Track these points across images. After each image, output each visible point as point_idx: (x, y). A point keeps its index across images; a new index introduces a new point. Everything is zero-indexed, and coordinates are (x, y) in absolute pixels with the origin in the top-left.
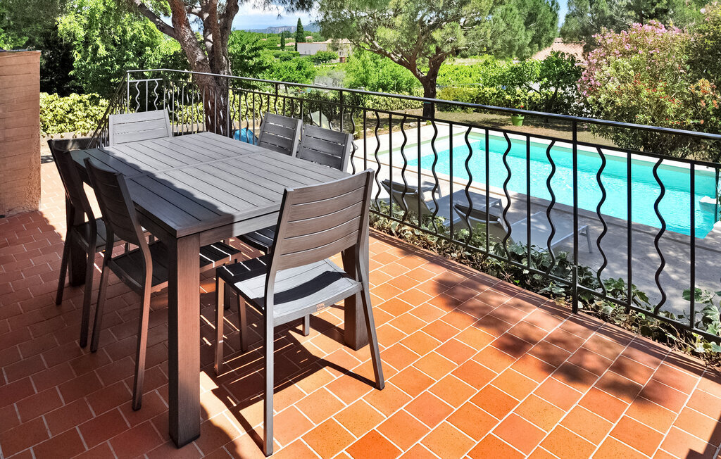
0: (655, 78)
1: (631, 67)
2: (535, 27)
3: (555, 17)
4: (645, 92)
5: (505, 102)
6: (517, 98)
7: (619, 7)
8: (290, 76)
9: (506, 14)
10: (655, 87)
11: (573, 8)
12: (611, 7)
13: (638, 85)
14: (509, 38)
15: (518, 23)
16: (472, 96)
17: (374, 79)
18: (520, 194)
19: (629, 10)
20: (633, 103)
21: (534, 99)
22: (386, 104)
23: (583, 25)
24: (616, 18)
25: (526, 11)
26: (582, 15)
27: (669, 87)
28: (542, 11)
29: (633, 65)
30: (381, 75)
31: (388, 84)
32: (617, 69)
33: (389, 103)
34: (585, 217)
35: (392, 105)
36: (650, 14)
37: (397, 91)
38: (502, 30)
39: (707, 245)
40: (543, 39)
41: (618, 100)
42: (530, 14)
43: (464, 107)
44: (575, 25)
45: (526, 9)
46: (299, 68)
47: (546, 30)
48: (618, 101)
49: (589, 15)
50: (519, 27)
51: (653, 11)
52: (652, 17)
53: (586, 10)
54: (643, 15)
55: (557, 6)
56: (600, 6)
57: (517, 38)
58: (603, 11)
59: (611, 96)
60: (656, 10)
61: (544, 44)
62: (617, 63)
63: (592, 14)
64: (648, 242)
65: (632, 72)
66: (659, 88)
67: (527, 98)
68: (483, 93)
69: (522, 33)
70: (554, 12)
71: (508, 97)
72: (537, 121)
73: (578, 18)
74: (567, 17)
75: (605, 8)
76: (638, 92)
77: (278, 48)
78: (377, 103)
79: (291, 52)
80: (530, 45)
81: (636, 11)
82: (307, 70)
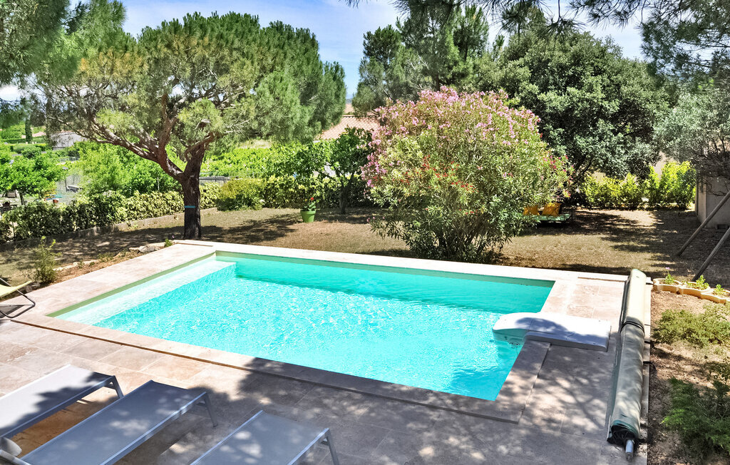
0: (448, 158)
1: (419, 147)
2: (316, 100)
3: (340, 86)
4: (435, 178)
5: (298, 192)
6: (311, 186)
7: (416, 72)
8: (25, 179)
9: (275, 86)
10: (447, 171)
11: (366, 74)
12: (407, 74)
13: (427, 170)
14: (280, 116)
15: (292, 95)
16: (259, 189)
17: (125, 178)
18: (257, 359)
19: (426, 75)
20: (423, 192)
21: (330, 186)
22: (147, 209)
23: (377, 94)
24: (411, 85)
25: (303, 80)
26: (375, 83)
27: (462, 169)
28: (324, 79)
29: (422, 144)
30: (135, 172)
31: (147, 183)
32: (405, 151)
33: (150, 208)
34: (342, 389)
35: (155, 210)
36: (446, 79)
37: (161, 191)
38: (270, 106)
39: (499, 412)
40: (328, 115)
41: (405, 190)
42: (309, 85)
43: (250, 203)
44: (368, 95)
45: (303, 78)
46: (38, 167)
47: (329, 104)
48: (406, 192)
49: (384, 82)
50: (292, 102)
51: (449, 76)
52: (449, 83)
53: (380, 76)
54: (440, 81)
55: (342, 73)
56: (395, 72)
57: (290, 116)
58: (398, 77)
59: (399, 186)
60: (454, 74)
61: (329, 121)
62: (403, 143)
63: (387, 81)
64: (423, 423)
65: (420, 154)
66: (450, 172)
67: (323, 186)
68: (273, 184)
69: (297, 110)
70: (339, 80)
71: (301, 187)
72: (333, 214)
73: (372, 86)
74: (360, 85)
75: (399, 74)
76: (427, 179)
77: (22, 141)
78: (134, 210)
79: (39, 145)
80: (311, 123)
81: (433, 77)
82: (50, 170)
